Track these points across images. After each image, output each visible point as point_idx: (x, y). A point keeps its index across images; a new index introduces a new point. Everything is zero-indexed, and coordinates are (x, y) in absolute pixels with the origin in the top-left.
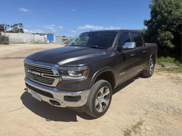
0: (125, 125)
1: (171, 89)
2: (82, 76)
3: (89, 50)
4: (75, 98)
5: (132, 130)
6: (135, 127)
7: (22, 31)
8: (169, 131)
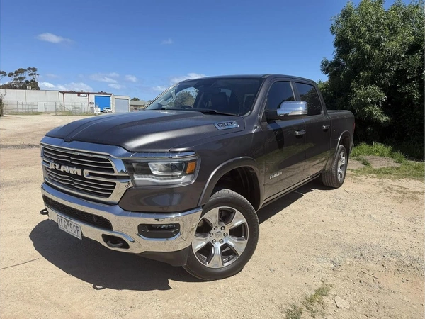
0: (286, 297)
1: (389, 213)
2: (184, 177)
3: (199, 117)
4: (164, 229)
5: (305, 308)
6: (311, 300)
7: (34, 85)
8: (390, 308)
